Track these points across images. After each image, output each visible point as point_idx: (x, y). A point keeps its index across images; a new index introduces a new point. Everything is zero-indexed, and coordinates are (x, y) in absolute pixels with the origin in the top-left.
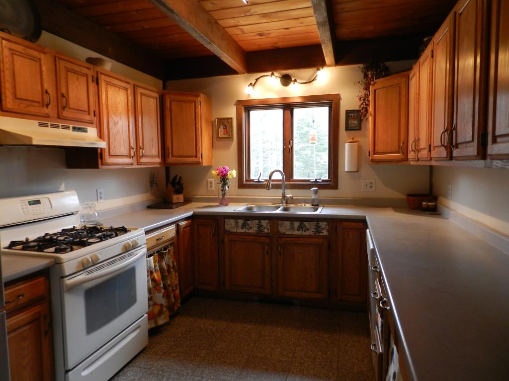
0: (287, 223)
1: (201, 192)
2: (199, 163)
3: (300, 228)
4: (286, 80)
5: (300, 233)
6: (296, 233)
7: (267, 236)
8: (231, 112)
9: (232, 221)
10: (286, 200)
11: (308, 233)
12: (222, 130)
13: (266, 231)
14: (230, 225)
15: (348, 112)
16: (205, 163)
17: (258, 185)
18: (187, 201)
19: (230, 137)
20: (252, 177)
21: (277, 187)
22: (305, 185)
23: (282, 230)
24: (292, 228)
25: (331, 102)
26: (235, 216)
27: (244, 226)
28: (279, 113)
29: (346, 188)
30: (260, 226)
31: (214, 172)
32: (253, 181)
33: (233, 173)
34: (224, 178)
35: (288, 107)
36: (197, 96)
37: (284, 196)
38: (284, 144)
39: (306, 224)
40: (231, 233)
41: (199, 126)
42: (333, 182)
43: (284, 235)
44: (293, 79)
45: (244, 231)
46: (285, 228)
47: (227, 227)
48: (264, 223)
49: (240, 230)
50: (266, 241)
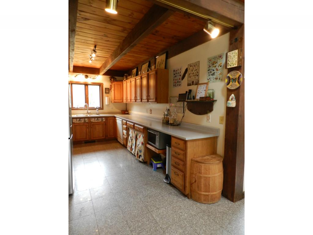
0: (93, 119)
4: (87, 77)
5: (97, 121)
6: (96, 121)
7: (87, 123)
9: (75, 120)
11: (99, 121)
13: (87, 121)
15: (106, 88)
17: (77, 109)
20: (74, 107)
22: (94, 109)
23: (92, 121)
24: (95, 120)
25: (100, 85)
26: (76, 118)
27: (79, 121)
28: (84, 86)
29: (106, 109)
30: (85, 120)
32: (75, 108)
35: (86, 85)
37: (88, 112)
39: (99, 119)
40: (75, 123)
42: (101, 108)
43: (93, 122)
44: (89, 77)
45: (79, 122)
48: (86, 119)
49: (78, 122)
50: (87, 124)
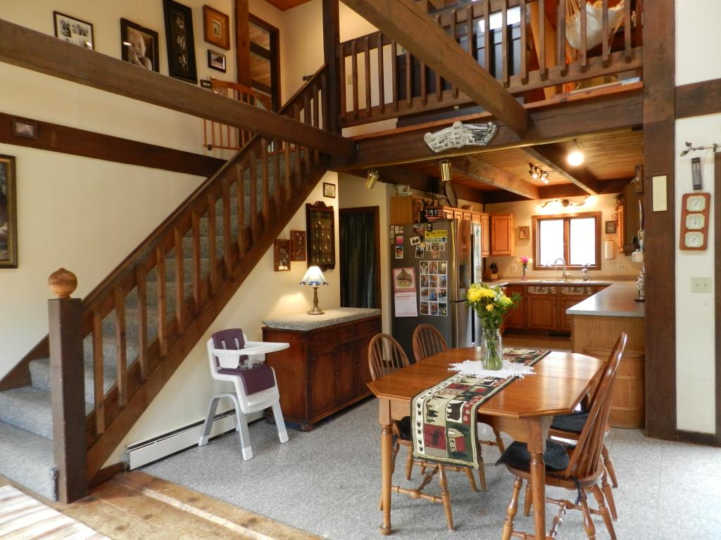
0: (567, 289)
1: (507, 273)
2: (509, 255)
3: (574, 291)
4: (566, 203)
6: (572, 293)
7: (554, 295)
8: (528, 223)
9: (532, 288)
10: (566, 277)
11: (579, 294)
12: (522, 234)
13: (553, 293)
14: (531, 290)
15: (607, 223)
16: (512, 255)
17: (547, 269)
18: (499, 278)
19: (528, 238)
20: (541, 264)
21: (559, 269)
22: (578, 268)
23: (563, 292)
24: (570, 291)
25: (597, 216)
26: (535, 285)
27: (540, 290)
28: (562, 222)
29: (607, 269)
30: (550, 290)
31: (519, 260)
33: (530, 261)
34: (525, 264)
35: (567, 219)
36: (509, 216)
37: (564, 274)
38: (564, 242)
39: (578, 288)
40: (531, 295)
41: (510, 233)
42: (598, 266)
43: (564, 295)
44: (570, 203)
45: (540, 293)
46: (565, 291)
47: (529, 291)
48: (552, 288)
49: (537, 293)
50: (554, 298)
